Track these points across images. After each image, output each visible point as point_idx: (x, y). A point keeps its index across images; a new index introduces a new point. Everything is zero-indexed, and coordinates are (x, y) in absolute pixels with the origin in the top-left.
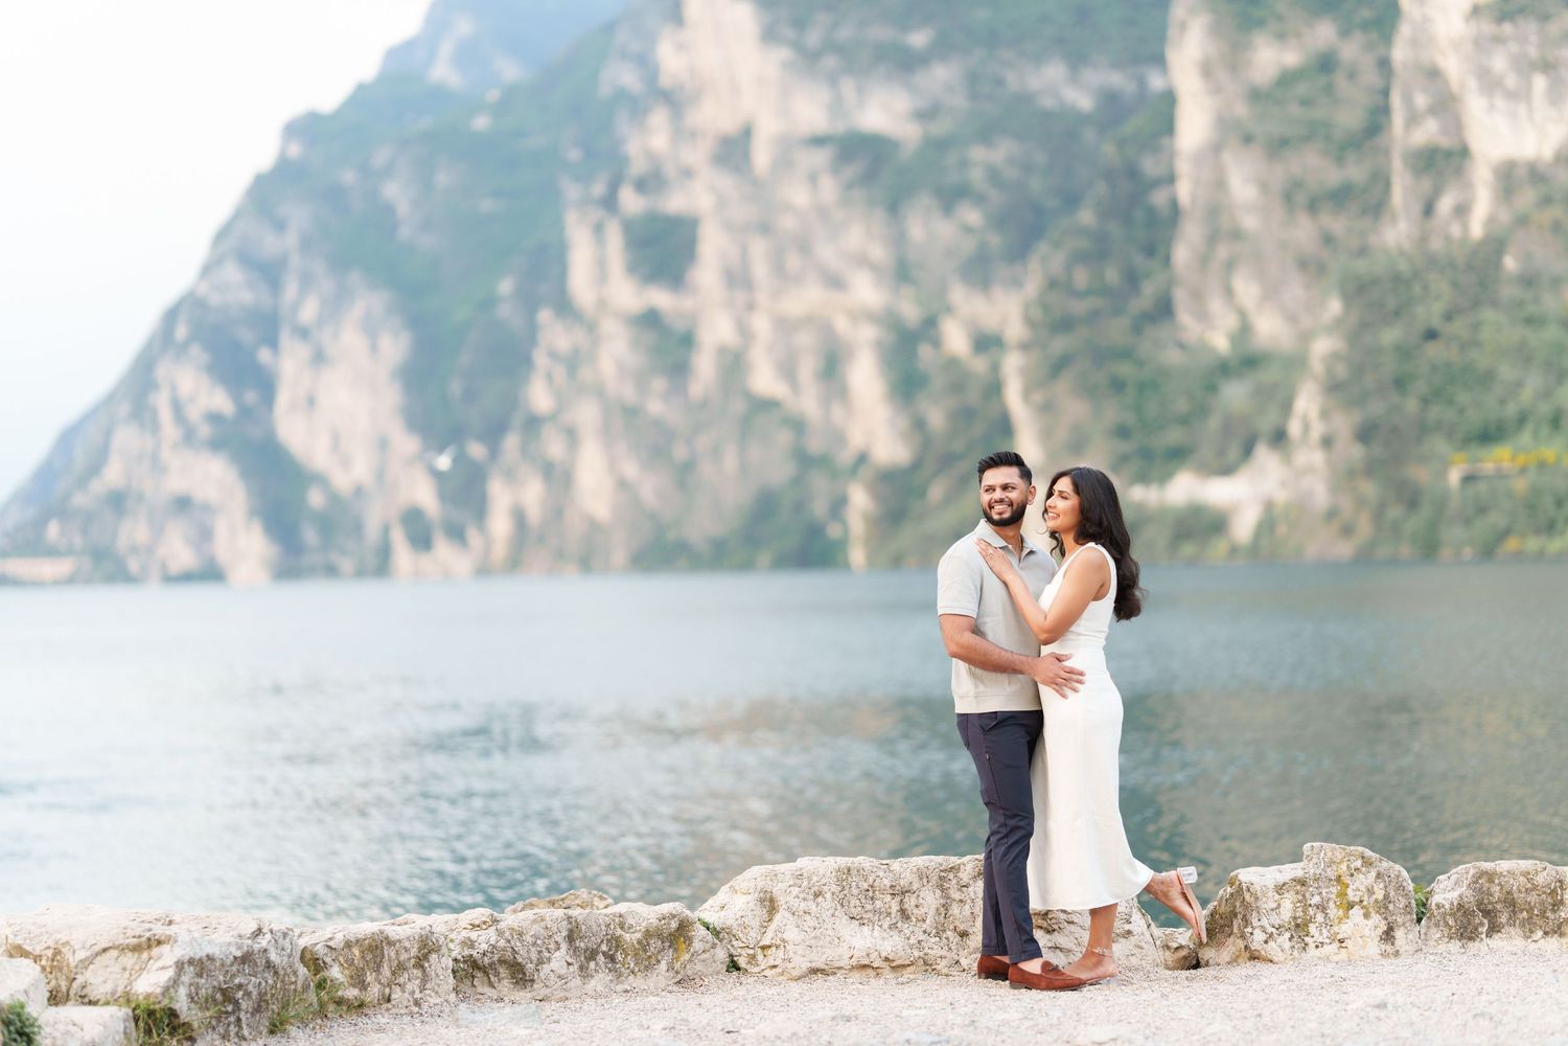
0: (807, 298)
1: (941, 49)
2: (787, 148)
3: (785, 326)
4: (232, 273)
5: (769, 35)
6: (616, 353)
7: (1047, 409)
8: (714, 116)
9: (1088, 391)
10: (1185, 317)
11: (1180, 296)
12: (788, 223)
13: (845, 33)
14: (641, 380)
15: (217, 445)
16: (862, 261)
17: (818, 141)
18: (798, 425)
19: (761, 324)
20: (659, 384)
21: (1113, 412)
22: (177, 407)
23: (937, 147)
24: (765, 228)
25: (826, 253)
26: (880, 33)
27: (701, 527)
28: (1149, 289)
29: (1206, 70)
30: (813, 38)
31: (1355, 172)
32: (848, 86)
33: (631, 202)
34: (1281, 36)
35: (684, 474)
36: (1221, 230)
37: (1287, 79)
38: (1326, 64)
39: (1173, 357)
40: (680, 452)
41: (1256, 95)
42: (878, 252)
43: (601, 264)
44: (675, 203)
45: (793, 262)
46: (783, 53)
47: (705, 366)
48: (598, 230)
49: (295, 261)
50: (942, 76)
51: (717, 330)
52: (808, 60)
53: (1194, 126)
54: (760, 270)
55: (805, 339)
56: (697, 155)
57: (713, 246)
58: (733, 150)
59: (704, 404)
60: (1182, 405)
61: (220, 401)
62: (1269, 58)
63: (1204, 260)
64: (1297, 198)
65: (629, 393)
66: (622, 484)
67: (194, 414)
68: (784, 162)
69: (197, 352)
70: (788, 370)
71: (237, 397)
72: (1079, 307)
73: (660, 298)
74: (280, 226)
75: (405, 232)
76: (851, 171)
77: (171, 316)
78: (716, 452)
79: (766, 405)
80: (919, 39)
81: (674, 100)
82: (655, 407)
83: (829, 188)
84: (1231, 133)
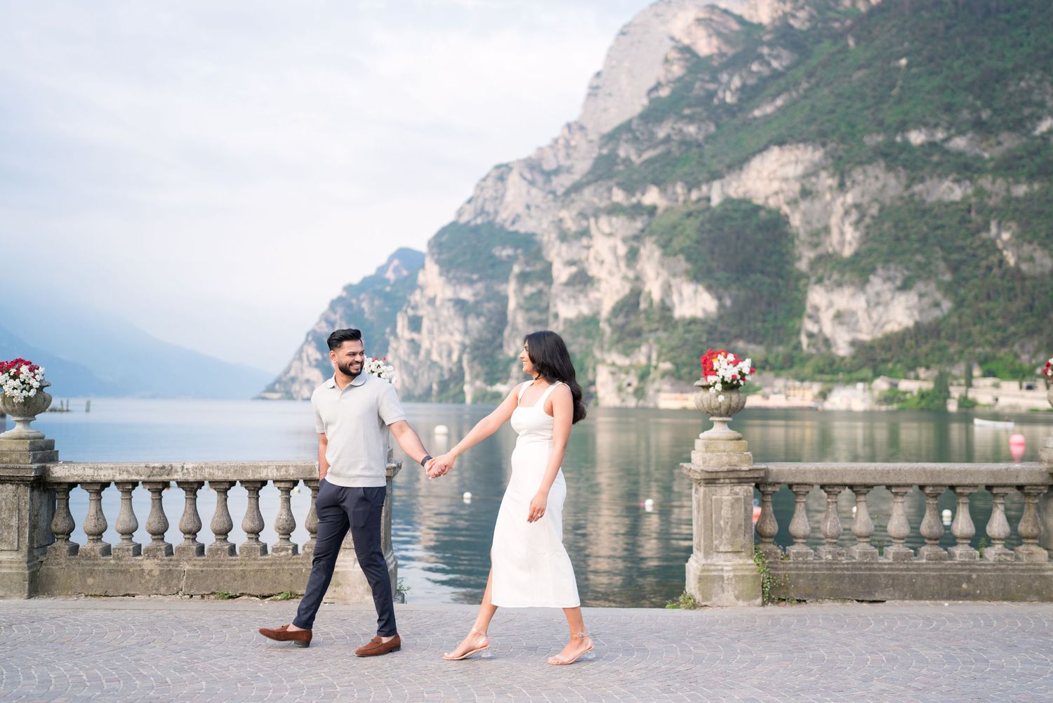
0: (445, 338)
1: (480, 280)
2: (443, 301)
3: (440, 344)
4: (324, 324)
5: (441, 274)
6: (403, 348)
7: (472, 368)
8: (430, 292)
9: (481, 364)
10: (505, 349)
11: (505, 344)
12: (442, 319)
13: (458, 274)
14: (409, 355)
15: (316, 367)
16: (457, 329)
17: (450, 300)
18: (441, 368)
19: (435, 344)
20: (413, 356)
21: (486, 369)
22: (308, 357)
23: (477, 303)
24: (437, 320)
25: (450, 327)
26: (466, 275)
27: (418, 391)
28: (499, 341)
29: (515, 291)
30: (451, 275)
31: (544, 317)
32: (458, 287)
33: (410, 312)
34: (532, 285)
35: (415, 379)
36: (515, 329)
37: (532, 295)
38: (540, 292)
39: (501, 357)
40: (415, 373)
41: (526, 298)
42: (461, 327)
43: (403, 326)
44: (421, 312)
45: (443, 329)
46: (443, 279)
47: (423, 353)
48: (403, 318)
49: (339, 321)
50: (480, 286)
51: (426, 344)
52: (449, 281)
53: (512, 304)
54: (435, 331)
55: (444, 347)
56: (424, 301)
57: (426, 324)
58: (432, 301)
59: (421, 362)
60: (501, 368)
61: (318, 356)
62: (529, 290)
63: (510, 335)
64: (531, 322)
65: (406, 358)
66: (403, 380)
67: (312, 359)
68: (442, 305)
69: (314, 344)
70: (440, 355)
71: (322, 355)
72: (481, 345)
73: (415, 336)
74: (335, 312)
75: (366, 316)
76: (458, 307)
77: (308, 335)
78: (423, 374)
79: (434, 363)
80: (475, 277)
81: (422, 288)
82: (412, 362)
83: (452, 311)
84: (519, 307)
